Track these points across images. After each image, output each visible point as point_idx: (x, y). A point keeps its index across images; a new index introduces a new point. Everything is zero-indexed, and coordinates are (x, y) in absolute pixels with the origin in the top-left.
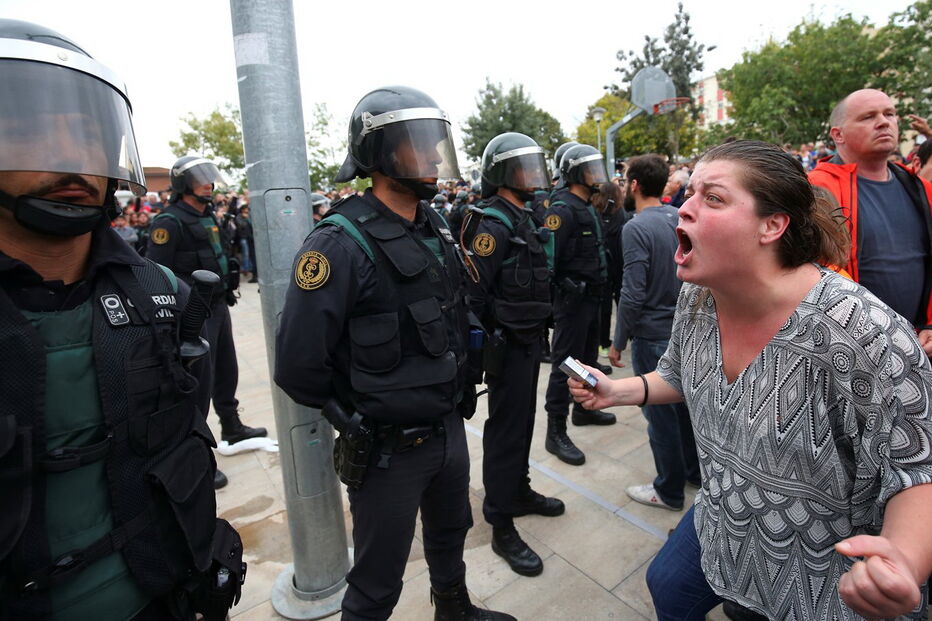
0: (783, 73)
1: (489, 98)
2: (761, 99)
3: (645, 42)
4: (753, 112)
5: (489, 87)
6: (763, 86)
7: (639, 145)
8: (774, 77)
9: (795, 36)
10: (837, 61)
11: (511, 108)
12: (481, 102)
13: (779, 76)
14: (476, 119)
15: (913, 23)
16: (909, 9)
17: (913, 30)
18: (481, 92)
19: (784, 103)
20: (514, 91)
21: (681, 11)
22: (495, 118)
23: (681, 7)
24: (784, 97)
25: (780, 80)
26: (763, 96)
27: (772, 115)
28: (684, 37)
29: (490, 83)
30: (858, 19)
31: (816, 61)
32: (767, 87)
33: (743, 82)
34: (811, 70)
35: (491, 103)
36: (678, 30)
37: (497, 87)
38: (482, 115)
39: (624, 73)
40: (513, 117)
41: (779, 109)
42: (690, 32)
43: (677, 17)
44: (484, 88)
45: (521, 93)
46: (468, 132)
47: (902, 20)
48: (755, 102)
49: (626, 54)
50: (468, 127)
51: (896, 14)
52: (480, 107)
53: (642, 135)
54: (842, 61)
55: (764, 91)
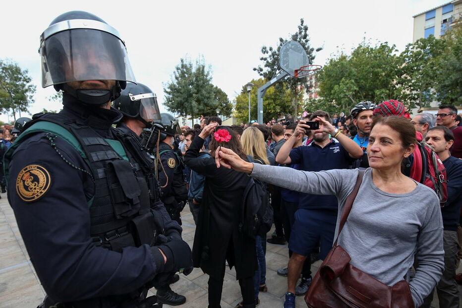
0: (351, 72)
1: (183, 73)
2: (339, 86)
3: (279, 43)
4: (335, 93)
5: (183, 66)
6: (341, 78)
7: (270, 109)
8: (346, 74)
9: (356, 53)
10: (380, 68)
11: (196, 80)
12: (178, 75)
13: (349, 74)
14: (174, 86)
15: (419, 49)
16: (417, 42)
17: (419, 53)
18: (178, 69)
19: (352, 89)
20: (199, 69)
21: (302, 25)
22: (186, 85)
23: (302, 22)
24: (352, 85)
25: (349, 76)
26: (341, 84)
27: (346, 95)
28: (304, 41)
29: (184, 63)
30: (390, 45)
31: (368, 67)
32: (343, 79)
33: (329, 76)
34: (366, 71)
35: (185, 76)
36: (299, 37)
37: (188, 66)
38: (178, 83)
39: (265, 61)
40: (198, 86)
41: (349, 92)
42: (308, 38)
43: (300, 29)
44: (180, 66)
45: (203, 71)
46: (169, 93)
47: (413, 48)
48: (336, 87)
49: (268, 49)
50: (169, 90)
51: (410, 45)
52: (177, 78)
53: (272, 103)
54: (383, 67)
55: (341, 81)
